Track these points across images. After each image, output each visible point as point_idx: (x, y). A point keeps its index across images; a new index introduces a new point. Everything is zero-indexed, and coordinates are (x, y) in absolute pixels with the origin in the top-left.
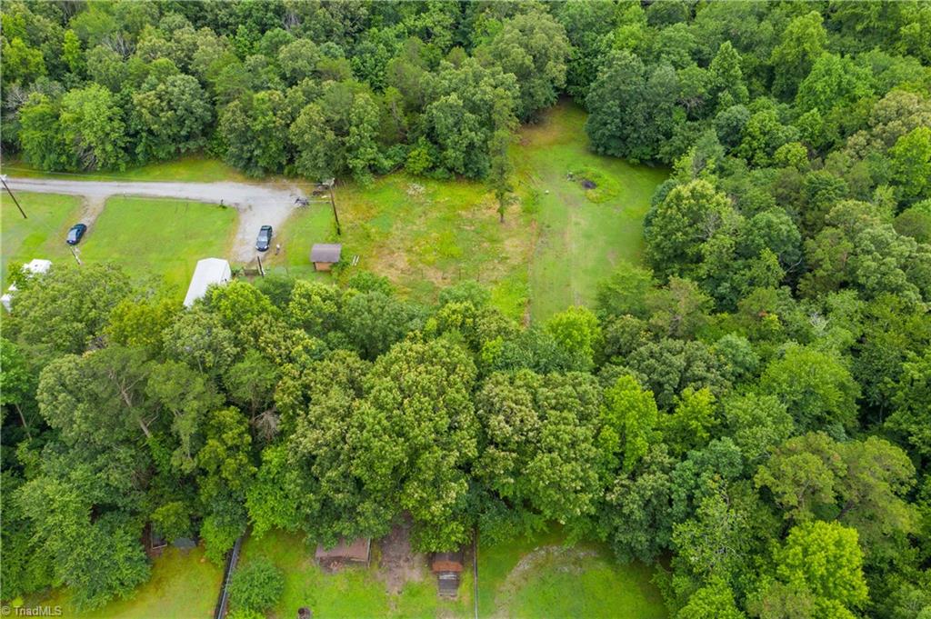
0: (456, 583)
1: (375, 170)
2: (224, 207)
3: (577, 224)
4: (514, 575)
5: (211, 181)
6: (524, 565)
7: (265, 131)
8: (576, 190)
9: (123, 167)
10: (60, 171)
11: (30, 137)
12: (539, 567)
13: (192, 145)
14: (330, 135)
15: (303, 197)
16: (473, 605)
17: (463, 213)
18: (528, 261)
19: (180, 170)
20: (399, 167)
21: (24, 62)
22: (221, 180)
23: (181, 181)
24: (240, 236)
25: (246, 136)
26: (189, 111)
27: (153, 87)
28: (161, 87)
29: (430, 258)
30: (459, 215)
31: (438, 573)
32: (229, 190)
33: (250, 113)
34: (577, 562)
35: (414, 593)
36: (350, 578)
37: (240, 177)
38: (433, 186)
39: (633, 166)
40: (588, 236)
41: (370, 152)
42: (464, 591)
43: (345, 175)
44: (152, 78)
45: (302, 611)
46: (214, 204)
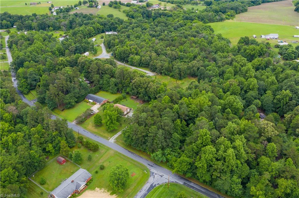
1: (165, 74)
5: (146, 70)
7: (154, 65)
9: (138, 66)
10: (131, 65)
11: (130, 60)
13: (147, 66)
14: (160, 67)
15: (155, 74)
19: (144, 69)
20: (169, 75)
21: (133, 52)
25: (152, 65)
26: (147, 61)
37: (150, 71)
38: (171, 78)
41: (164, 70)
43: (161, 73)
44: (145, 57)
46: (145, 72)
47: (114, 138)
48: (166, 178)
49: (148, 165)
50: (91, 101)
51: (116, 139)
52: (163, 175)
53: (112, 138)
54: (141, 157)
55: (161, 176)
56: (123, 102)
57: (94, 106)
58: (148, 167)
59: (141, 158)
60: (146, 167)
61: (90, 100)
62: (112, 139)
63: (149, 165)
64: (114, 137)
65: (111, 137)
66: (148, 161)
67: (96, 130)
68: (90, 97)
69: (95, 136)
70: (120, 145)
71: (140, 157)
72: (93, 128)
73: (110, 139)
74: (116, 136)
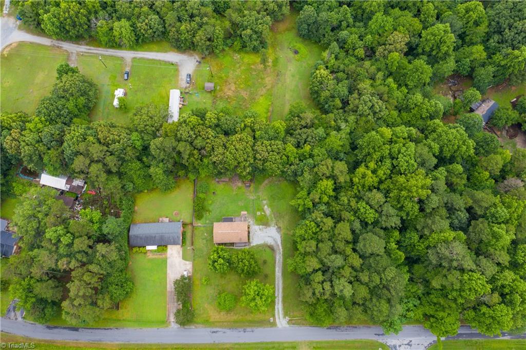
0: (250, 186)
2: (173, 64)
3: (290, 70)
4: (264, 184)
5: (166, 52)
6: (266, 182)
8: (291, 55)
9: (136, 47)
10: (112, 47)
12: (270, 182)
13: (158, 39)
15: (199, 60)
16: (253, 191)
17: (253, 67)
18: (273, 87)
19: (154, 46)
22: (169, 51)
23: (156, 51)
24: (180, 77)
27: (144, 21)
28: (147, 21)
29: (242, 86)
30: (251, 68)
31: (245, 184)
32: (172, 56)
33: (179, 32)
34: (279, 181)
35: (240, 188)
36: (224, 185)
37: (176, 50)
38: (243, 54)
39: (313, 43)
40: (293, 76)
42: (252, 188)
45: (214, 193)
46: (169, 62)
47: (281, 316)
48: (418, 344)
49: (377, 336)
50: (154, 248)
51: (285, 314)
52: (411, 341)
53: (277, 316)
54: (356, 327)
55: (408, 344)
56: (211, 204)
57: (168, 256)
58: (381, 340)
59: (355, 329)
60: (377, 342)
61: (149, 248)
62: (279, 318)
63: (379, 335)
64: (276, 312)
65: (274, 316)
66: (370, 327)
67: (233, 317)
68: (141, 238)
69: (245, 332)
70: (303, 324)
71: (354, 327)
72: (222, 313)
73: (275, 319)
74: (279, 306)
